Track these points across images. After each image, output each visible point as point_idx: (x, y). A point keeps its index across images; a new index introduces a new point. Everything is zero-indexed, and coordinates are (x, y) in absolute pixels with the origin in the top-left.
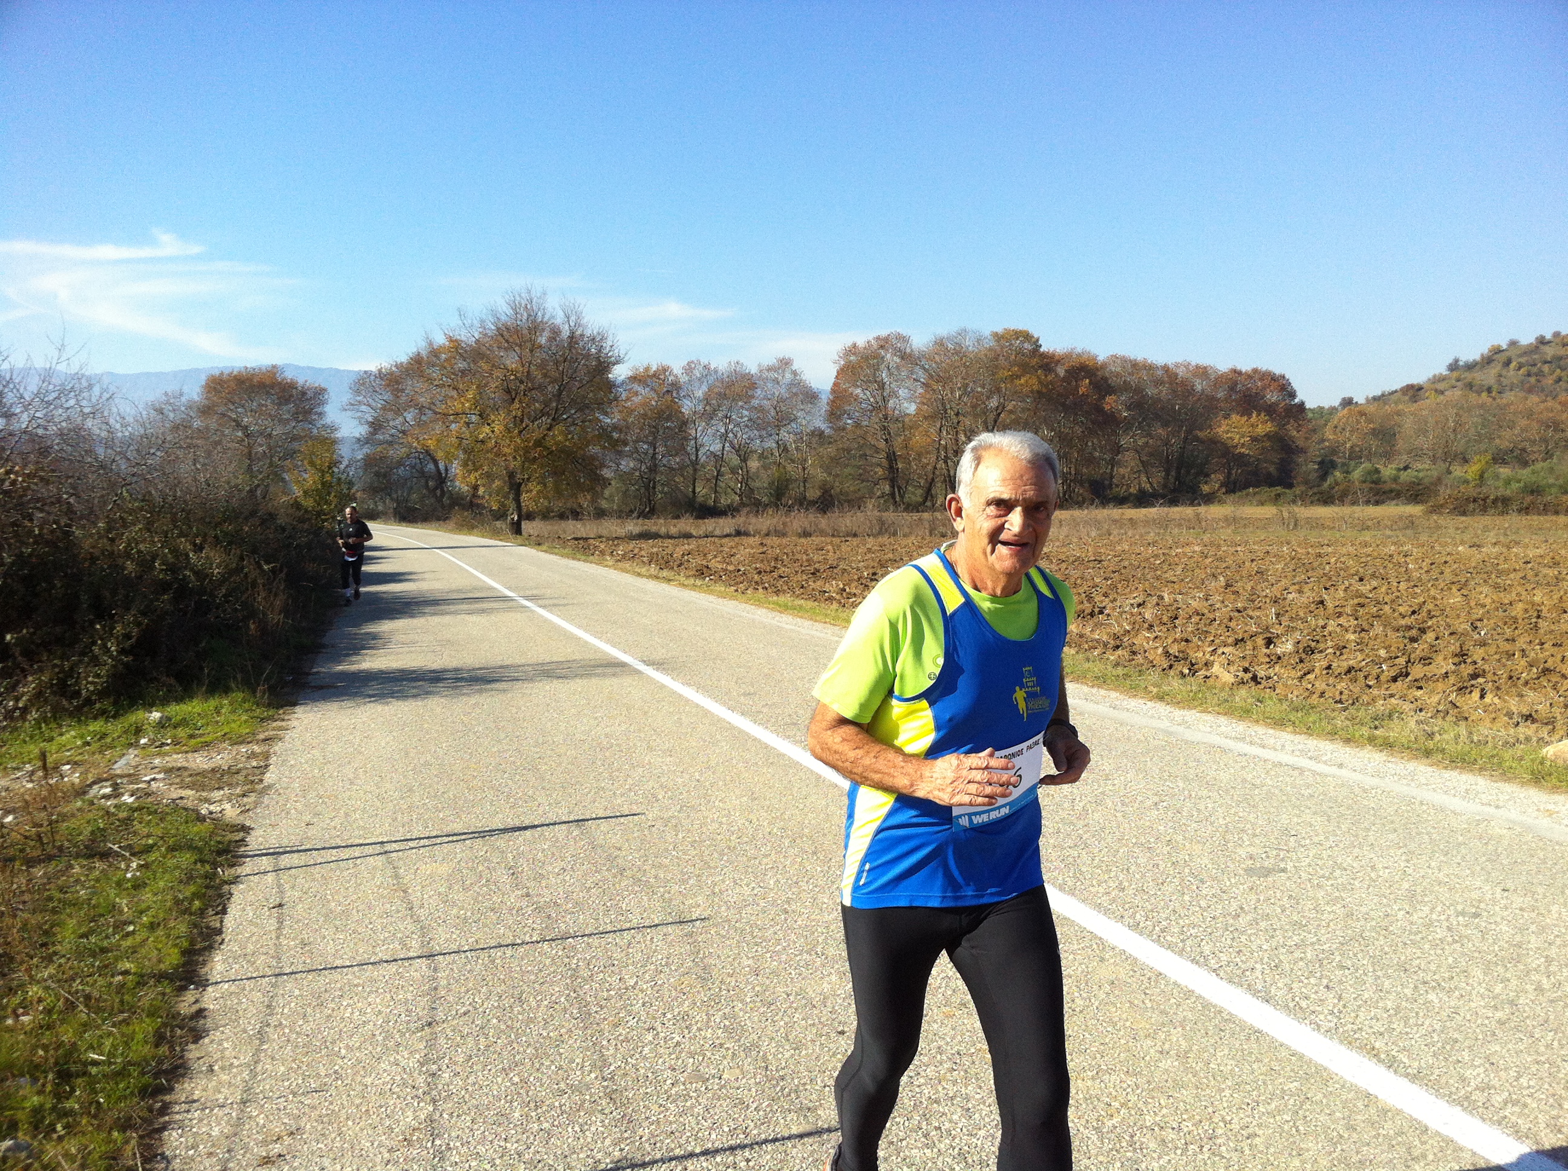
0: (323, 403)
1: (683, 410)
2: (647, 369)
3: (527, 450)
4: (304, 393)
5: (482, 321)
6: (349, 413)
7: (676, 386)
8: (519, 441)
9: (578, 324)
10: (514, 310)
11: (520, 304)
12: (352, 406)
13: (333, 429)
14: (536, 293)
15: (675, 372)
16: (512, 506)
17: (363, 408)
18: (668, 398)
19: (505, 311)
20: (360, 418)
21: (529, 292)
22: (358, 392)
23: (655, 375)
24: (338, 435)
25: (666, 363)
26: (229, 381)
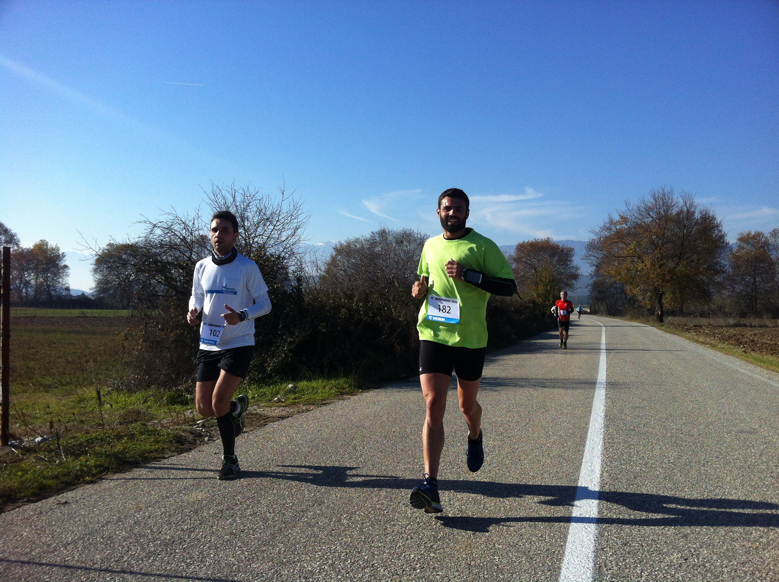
0: (572, 256)
1: (772, 257)
2: (749, 234)
3: (664, 275)
4: (562, 251)
5: (638, 207)
6: (585, 261)
7: (766, 244)
8: (659, 271)
9: (691, 205)
10: (655, 199)
11: (659, 197)
12: (587, 257)
13: (577, 268)
14: (667, 190)
15: (766, 235)
16: (657, 306)
17: (592, 258)
18: (762, 250)
19: (650, 200)
20: (590, 263)
21: (663, 190)
22: (589, 250)
23: (754, 237)
24: (580, 272)
25: (760, 230)
26: (527, 245)
